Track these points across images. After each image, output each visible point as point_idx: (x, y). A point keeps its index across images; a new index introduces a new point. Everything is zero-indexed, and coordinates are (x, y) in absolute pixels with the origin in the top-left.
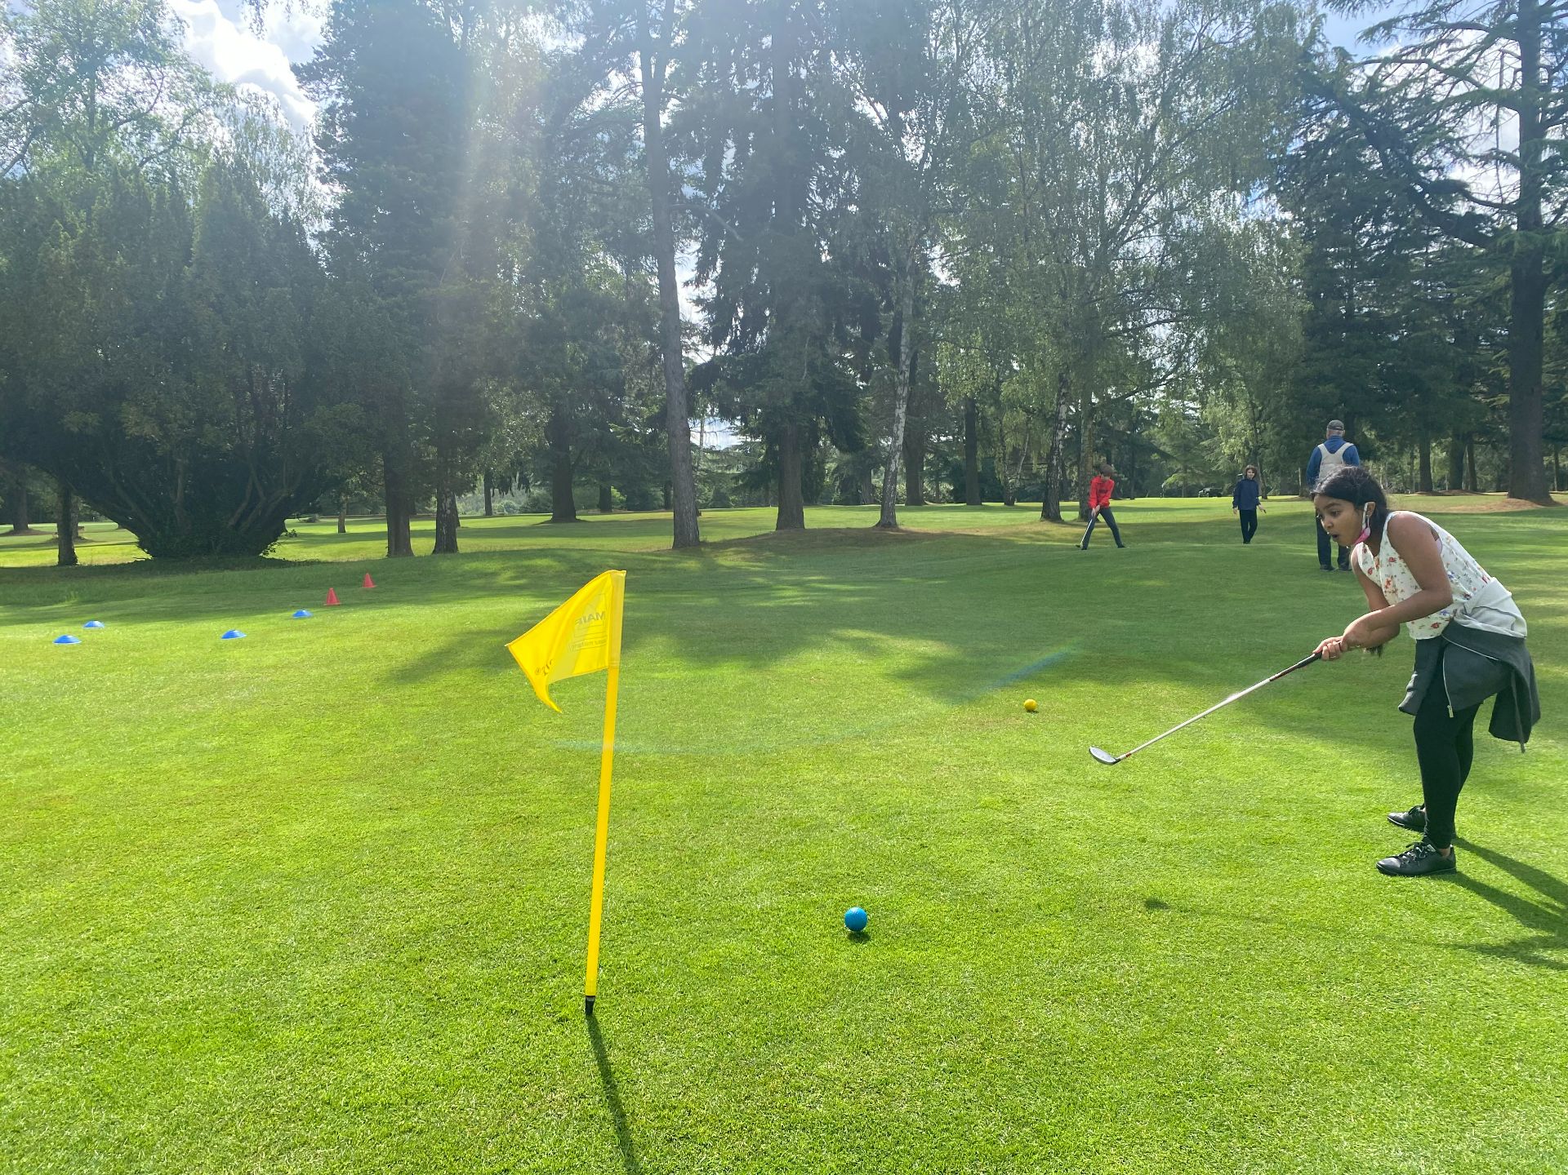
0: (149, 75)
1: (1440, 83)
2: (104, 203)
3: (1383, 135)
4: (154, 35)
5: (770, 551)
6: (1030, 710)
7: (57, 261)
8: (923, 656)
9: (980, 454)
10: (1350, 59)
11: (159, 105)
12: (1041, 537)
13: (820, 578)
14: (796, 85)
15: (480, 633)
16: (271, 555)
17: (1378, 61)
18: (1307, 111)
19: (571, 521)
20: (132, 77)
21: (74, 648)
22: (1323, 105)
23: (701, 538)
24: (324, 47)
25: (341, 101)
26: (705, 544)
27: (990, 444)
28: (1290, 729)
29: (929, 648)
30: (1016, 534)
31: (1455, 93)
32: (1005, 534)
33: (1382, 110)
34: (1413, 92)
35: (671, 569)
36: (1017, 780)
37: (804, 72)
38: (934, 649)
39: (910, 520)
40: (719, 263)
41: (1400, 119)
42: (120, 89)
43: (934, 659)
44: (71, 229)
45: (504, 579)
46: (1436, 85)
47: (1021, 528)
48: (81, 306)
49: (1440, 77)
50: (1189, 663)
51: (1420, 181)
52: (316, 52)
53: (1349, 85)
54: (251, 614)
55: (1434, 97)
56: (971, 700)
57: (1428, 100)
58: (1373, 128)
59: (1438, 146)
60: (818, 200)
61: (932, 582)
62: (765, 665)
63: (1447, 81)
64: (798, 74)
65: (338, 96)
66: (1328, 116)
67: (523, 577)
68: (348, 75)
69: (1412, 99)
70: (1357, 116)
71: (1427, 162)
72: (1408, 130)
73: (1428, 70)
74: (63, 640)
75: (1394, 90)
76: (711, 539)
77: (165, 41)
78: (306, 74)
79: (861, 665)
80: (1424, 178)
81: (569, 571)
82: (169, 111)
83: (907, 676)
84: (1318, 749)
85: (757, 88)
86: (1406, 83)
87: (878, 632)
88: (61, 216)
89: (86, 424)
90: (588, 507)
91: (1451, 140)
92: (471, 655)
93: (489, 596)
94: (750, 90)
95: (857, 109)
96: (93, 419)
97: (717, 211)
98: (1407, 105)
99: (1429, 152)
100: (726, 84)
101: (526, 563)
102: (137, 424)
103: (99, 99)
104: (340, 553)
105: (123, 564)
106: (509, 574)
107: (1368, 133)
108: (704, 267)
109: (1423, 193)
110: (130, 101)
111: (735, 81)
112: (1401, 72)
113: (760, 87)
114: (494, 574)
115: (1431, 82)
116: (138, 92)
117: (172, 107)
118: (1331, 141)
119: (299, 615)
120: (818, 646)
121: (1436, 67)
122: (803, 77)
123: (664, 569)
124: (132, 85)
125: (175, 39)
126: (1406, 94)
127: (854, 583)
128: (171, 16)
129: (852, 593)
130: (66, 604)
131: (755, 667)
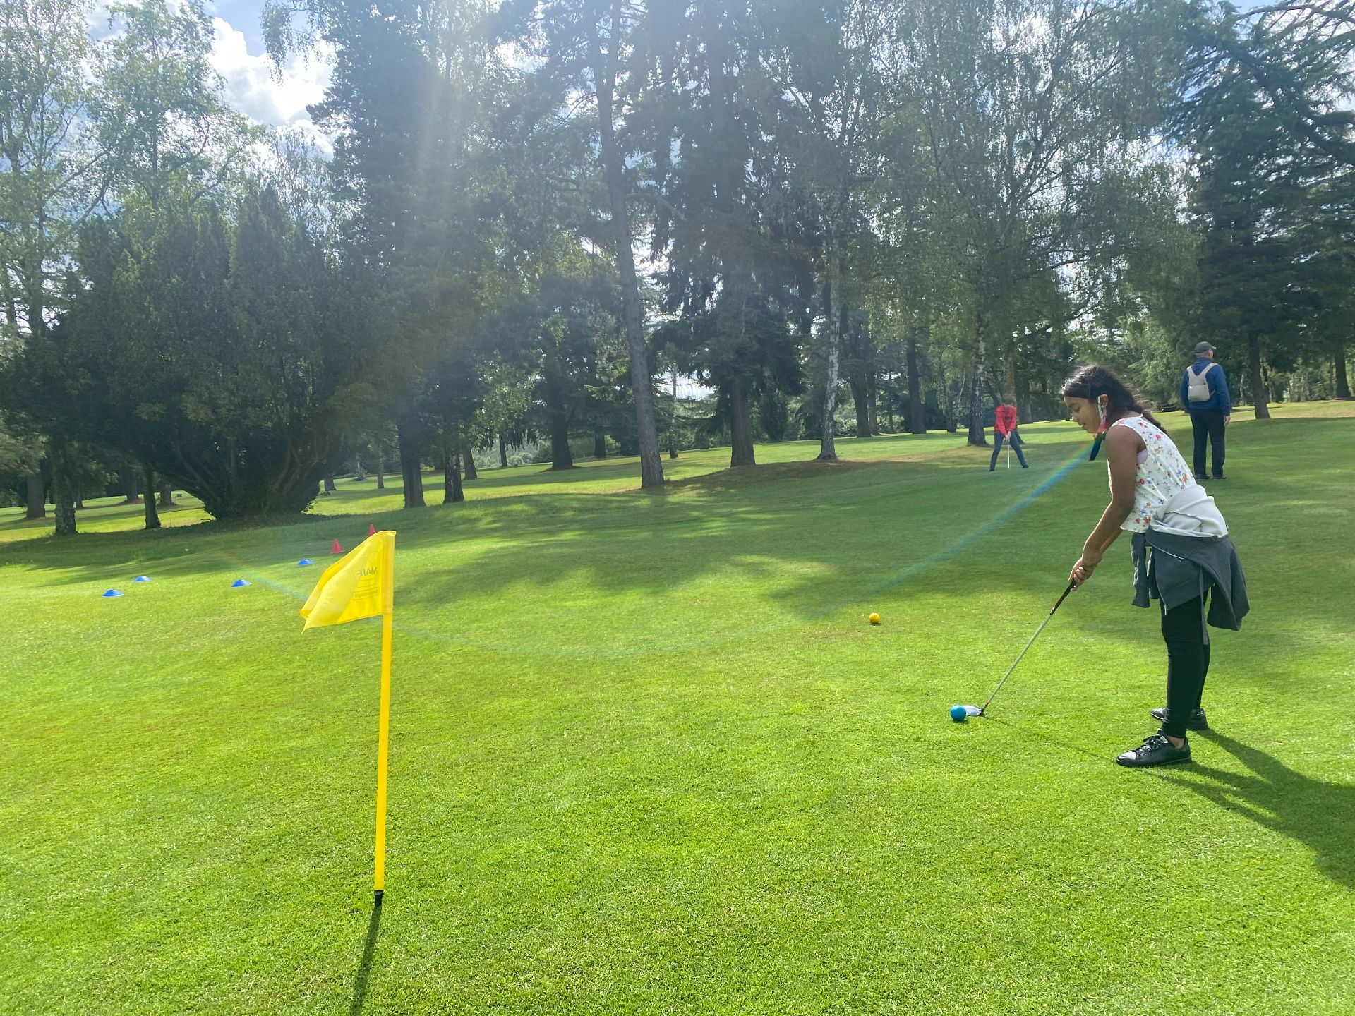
0: (198, 124)
1: (1323, 25)
2: (163, 232)
3: (1273, 78)
4: (200, 92)
5: (721, 485)
6: (875, 623)
7: (128, 282)
8: (803, 577)
9: (922, 388)
10: (1235, 11)
11: (207, 148)
12: (964, 461)
13: (749, 509)
14: (730, 82)
15: (438, 573)
16: (309, 512)
17: (1262, 10)
18: (1200, 61)
19: (568, 468)
20: (185, 128)
21: (117, 600)
22: (1214, 55)
23: (665, 478)
24: (332, 89)
25: (347, 132)
26: (668, 482)
27: (932, 379)
28: (1102, 631)
29: (810, 569)
30: (942, 459)
31: (1338, 33)
32: (932, 460)
33: (1272, 54)
34: (1299, 35)
35: (624, 508)
36: (833, 687)
37: (736, 70)
38: (816, 570)
39: (848, 451)
40: (670, 242)
41: (1288, 61)
42: (175, 137)
43: (812, 579)
44: (137, 257)
45: (482, 525)
46: (1320, 27)
47: (949, 453)
48: (148, 318)
49: (1323, 19)
50: (1039, 573)
51: (1310, 115)
52: (326, 94)
53: (1236, 34)
54: (270, 564)
55: (1320, 38)
56: (826, 615)
57: (1314, 41)
58: (1263, 71)
59: (1326, 82)
60: (754, 179)
61: (842, 508)
62: (663, 590)
63: (1331, 23)
64: (731, 72)
65: (345, 128)
66: (1220, 63)
67: (499, 521)
68: (353, 110)
69: (1299, 42)
70: (1248, 63)
71: (1314, 98)
72: (1297, 70)
73: (1312, 14)
74: (110, 594)
75: (1281, 35)
76: (674, 478)
77: (209, 95)
78: (318, 113)
79: (746, 587)
80: (1314, 112)
81: (538, 514)
82: (214, 152)
83: (781, 596)
84: (1121, 649)
85: (697, 88)
86: (1291, 28)
87: (772, 557)
88: (128, 245)
89: (155, 413)
90: (587, 456)
91: (1338, 77)
92: (422, 593)
93: (464, 539)
94: (691, 90)
95: (784, 97)
96: (158, 408)
97: (667, 198)
98: (1295, 47)
99: (1319, 87)
100: (669, 87)
101: (504, 509)
102: (194, 411)
103: (160, 148)
104: (371, 506)
105: (193, 525)
106: (489, 519)
107: (1258, 75)
108: (657, 245)
109: (1313, 127)
110: (185, 147)
111: (677, 84)
112: (1286, 19)
113: (698, 88)
114: (477, 520)
115: (1315, 25)
116: (189, 140)
117: (217, 148)
118: (1224, 86)
119: (303, 563)
120: (714, 571)
121: (1318, 10)
122: (735, 75)
123: (618, 508)
124: (185, 134)
125: (218, 94)
126: (1292, 37)
127: (775, 512)
128: (213, 74)
129: (767, 522)
130: (134, 562)
131: (654, 593)
